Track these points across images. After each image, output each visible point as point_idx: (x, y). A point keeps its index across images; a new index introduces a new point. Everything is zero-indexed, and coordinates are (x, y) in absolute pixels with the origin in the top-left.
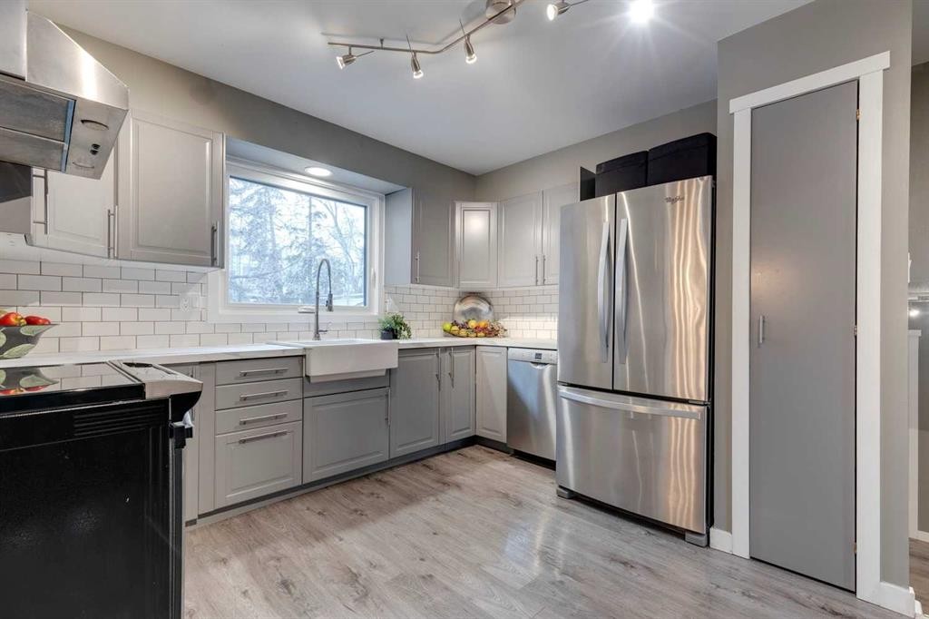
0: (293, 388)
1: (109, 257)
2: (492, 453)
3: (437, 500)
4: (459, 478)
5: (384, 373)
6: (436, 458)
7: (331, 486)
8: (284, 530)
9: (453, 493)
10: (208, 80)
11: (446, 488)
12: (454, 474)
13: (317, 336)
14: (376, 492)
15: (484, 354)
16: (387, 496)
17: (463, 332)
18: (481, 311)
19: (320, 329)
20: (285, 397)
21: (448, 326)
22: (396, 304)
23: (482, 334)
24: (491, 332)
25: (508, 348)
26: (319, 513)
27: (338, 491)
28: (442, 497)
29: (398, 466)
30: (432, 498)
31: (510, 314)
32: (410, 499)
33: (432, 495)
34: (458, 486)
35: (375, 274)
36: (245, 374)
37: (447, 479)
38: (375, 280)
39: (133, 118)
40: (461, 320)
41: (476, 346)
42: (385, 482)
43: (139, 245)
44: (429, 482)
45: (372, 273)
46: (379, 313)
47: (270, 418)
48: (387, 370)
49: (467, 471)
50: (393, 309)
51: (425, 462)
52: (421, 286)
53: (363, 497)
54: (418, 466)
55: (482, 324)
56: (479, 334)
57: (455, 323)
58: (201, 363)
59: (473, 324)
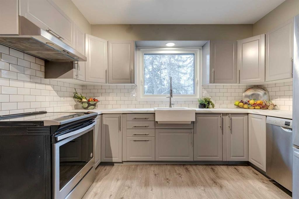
0: (151, 125)
1: (106, 83)
2: (257, 174)
3: (204, 190)
4: (225, 183)
5: (190, 123)
6: (222, 167)
7: (168, 164)
8: (140, 176)
9: (216, 190)
10: (130, 25)
11: (214, 185)
12: (224, 178)
13: (170, 106)
14: (181, 174)
15: (252, 119)
16: (185, 177)
17: (246, 106)
18: (259, 95)
19: (172, 103)
20: (148, 128)
21: (237, 103)
22: (208, 93)
23: (258, 107)
24: (264, 107)
25: (266, 116)
26: (155, 175)
27: (169, 167)
28: (208, 190)
29: (199, 165)
30: (202, 188)
31: (280, 96)
32: (193, 183)
33: (204, 186)
34: (221, 187)
35: (198, 81)
36: (135, 118)
37: (218, 181)
38: (198, 84)
39: (112, 43)
40: (245, 100)
41: (248, 114)
42: (188, 171)
43: (113, 79)
44: (207, 178)
45: (197, 81)
46: (199, 97)
47: (143, 134)
48: (192, 122)
49: (233, 180)
50: (206, 95)
51: (213, 167)
52: (215, 84)
53: (175, 174)
54: (209, 168)
55: (259, 102)
56: (256, 108)
57: (242, 102)
58: (123, 113)
59: (252, 102)
